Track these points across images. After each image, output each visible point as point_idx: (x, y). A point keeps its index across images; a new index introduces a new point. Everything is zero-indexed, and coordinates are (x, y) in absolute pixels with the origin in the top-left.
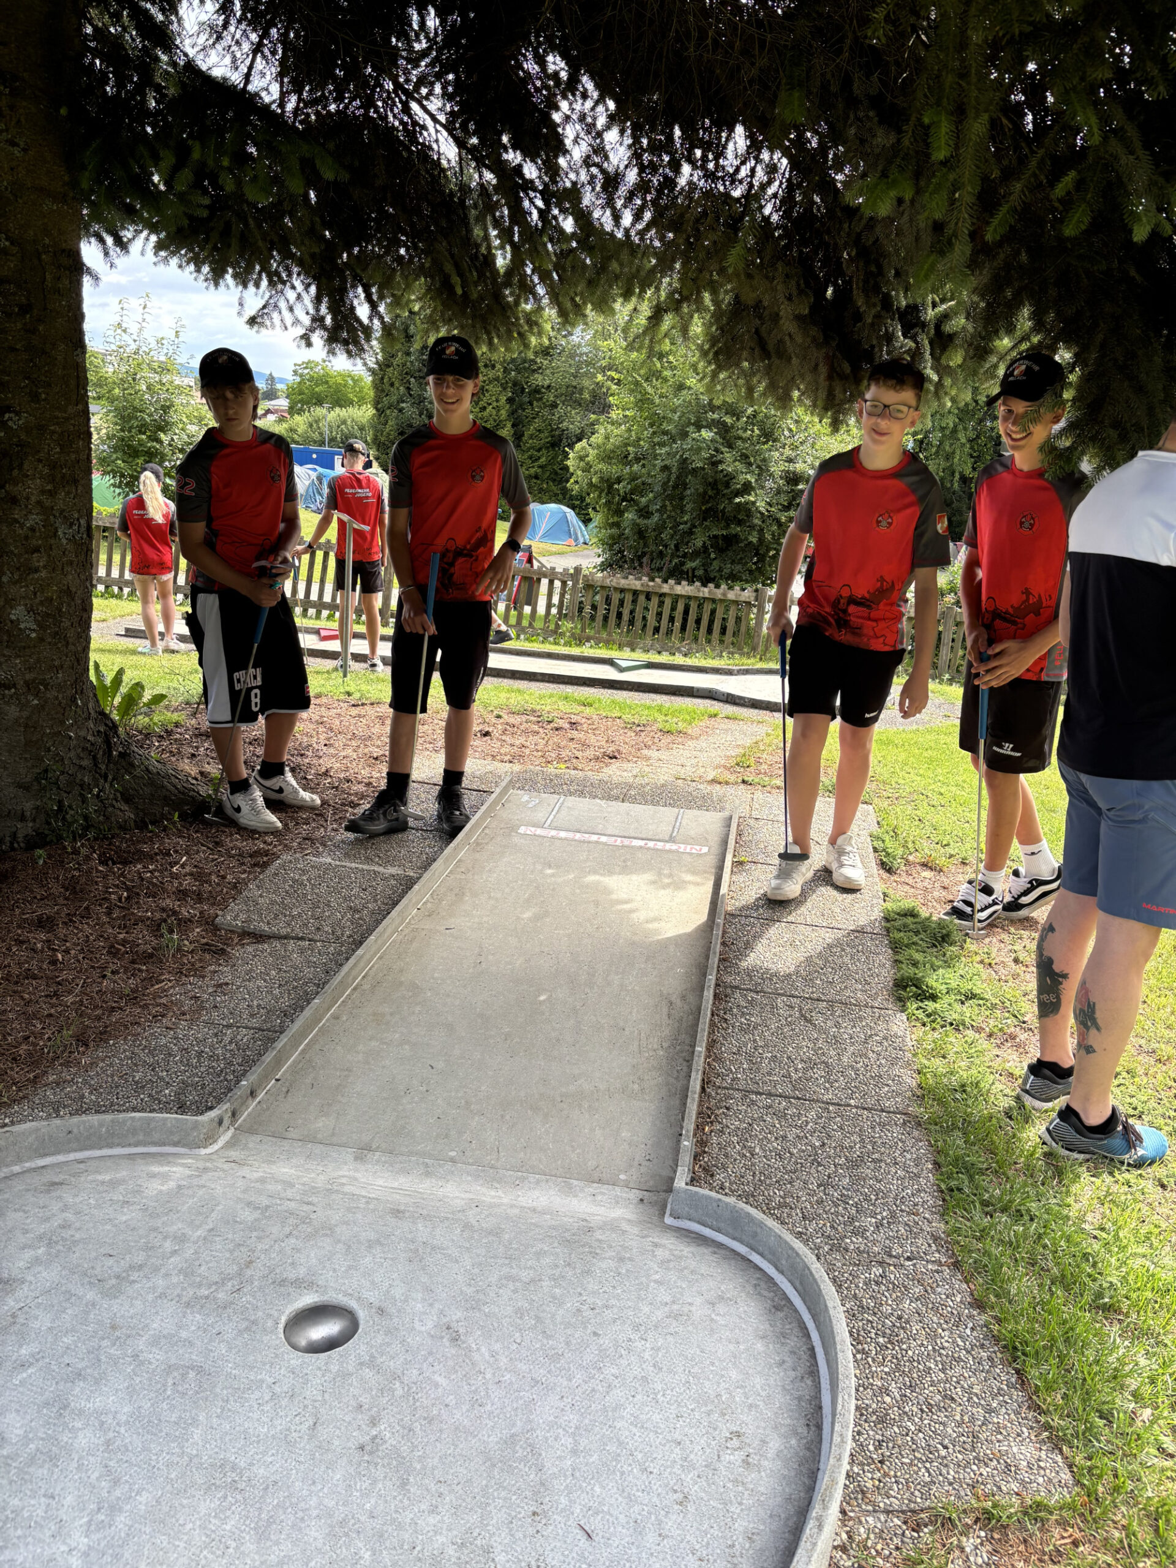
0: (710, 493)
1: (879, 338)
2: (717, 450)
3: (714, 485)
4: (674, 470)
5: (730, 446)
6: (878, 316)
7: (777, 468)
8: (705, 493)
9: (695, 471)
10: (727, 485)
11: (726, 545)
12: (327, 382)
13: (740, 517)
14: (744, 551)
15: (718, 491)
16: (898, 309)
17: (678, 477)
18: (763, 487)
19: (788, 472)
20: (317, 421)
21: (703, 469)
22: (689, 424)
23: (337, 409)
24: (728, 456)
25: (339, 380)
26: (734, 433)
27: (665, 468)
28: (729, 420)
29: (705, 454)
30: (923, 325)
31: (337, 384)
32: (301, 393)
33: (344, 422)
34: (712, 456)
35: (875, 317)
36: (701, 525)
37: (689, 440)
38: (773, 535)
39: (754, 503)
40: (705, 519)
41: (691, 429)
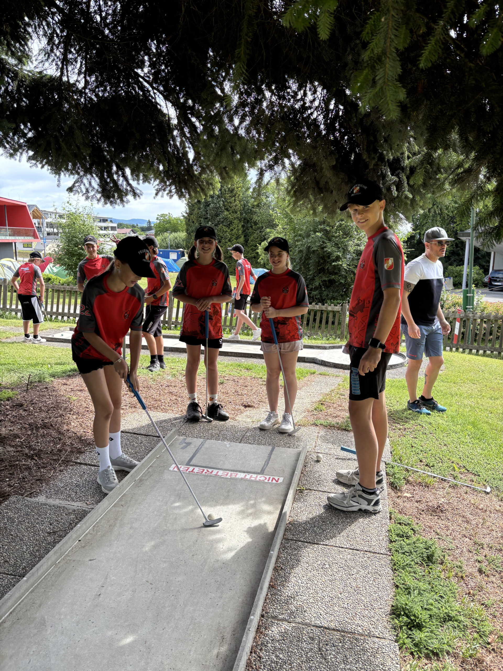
0: (321, 261)
1: (378, 176)
2: (323, 242)
3: (323, 258)
4: (304, 251)
5: (330, 240)
6: (376, 165)
7: (351, 249)
8: (319, 261)
9: (314, 251)
10: (329, 257)
11: (330, 284)
12: (170, 223)
13: (336, 271)
14: (338, 287)
15: (325, 261)
16: (388, 160)
17: (307, 255)
18: (345, 258)
19: (357, 250)
20: (165, 239)
21: (317, 250)
22: (311, 231)
23: (173, 233)
24: (328, 244)
25: (175, 222)
26: (331, 234)
27: (301, 251)
28: (328, 228)
29: (317, 244)
30: (403, 169)
31: (174, 224)
32: (160, 227)
33: (176, 238)
34: (322, 245)
35: (374, 165)
36: (318, 275)
37: (310, 238)
38: (351, 279)
39: (341, 265)
40: (320, 273)
41: (312, 233)
